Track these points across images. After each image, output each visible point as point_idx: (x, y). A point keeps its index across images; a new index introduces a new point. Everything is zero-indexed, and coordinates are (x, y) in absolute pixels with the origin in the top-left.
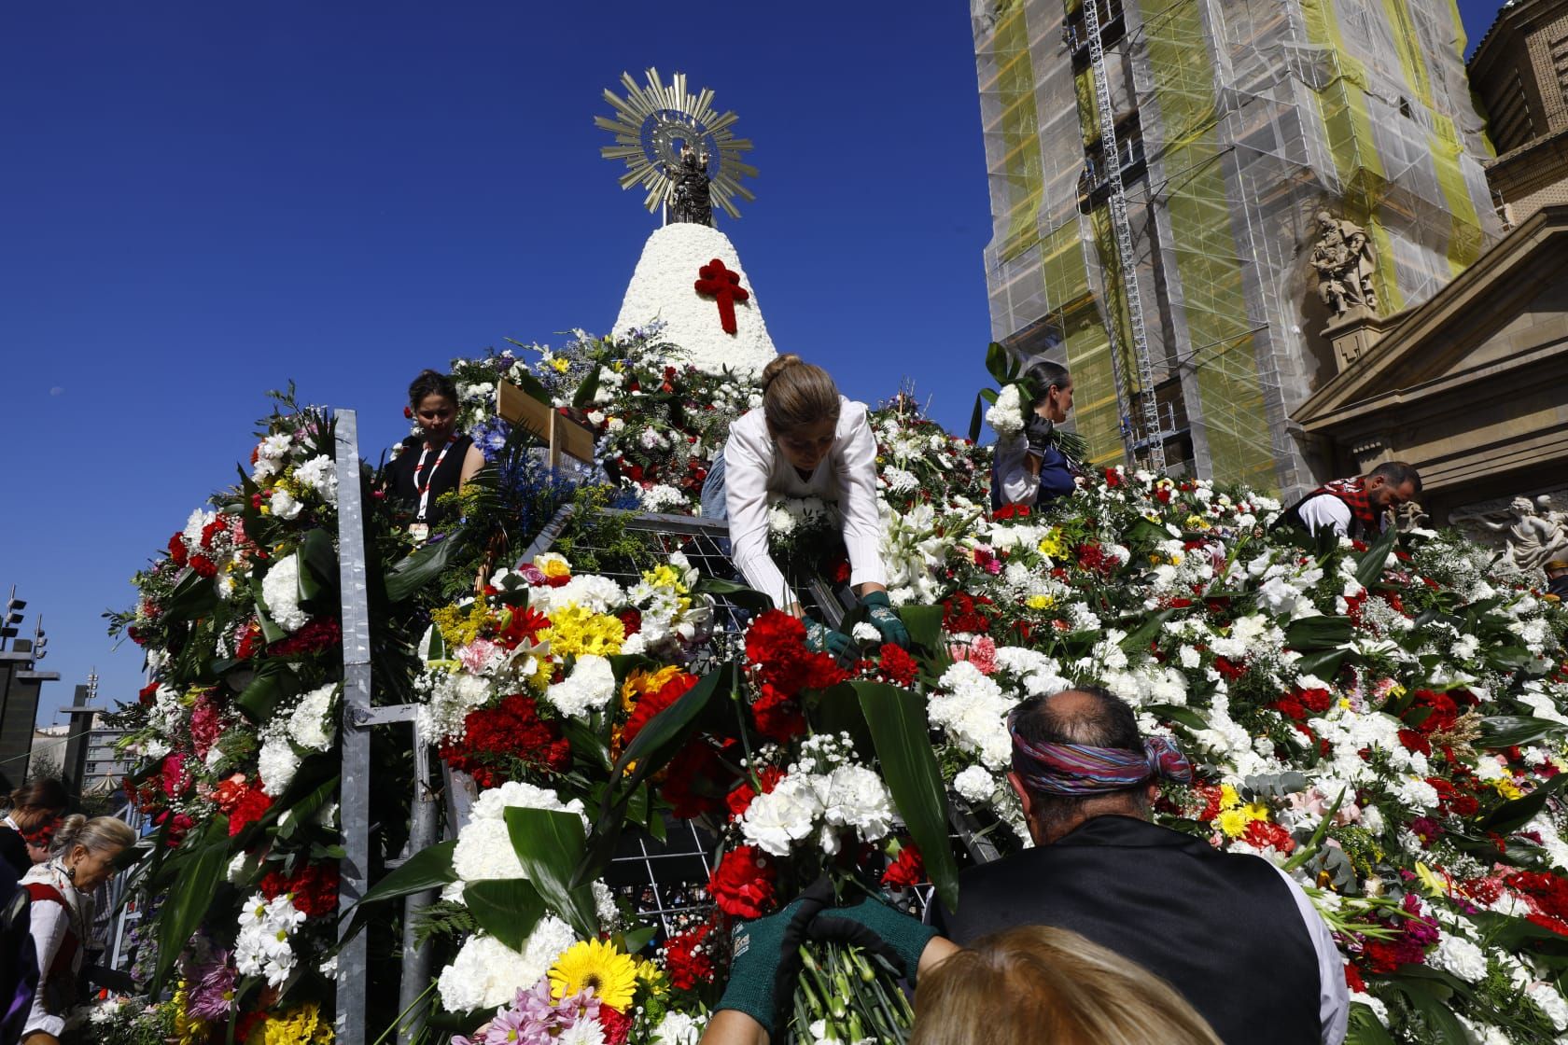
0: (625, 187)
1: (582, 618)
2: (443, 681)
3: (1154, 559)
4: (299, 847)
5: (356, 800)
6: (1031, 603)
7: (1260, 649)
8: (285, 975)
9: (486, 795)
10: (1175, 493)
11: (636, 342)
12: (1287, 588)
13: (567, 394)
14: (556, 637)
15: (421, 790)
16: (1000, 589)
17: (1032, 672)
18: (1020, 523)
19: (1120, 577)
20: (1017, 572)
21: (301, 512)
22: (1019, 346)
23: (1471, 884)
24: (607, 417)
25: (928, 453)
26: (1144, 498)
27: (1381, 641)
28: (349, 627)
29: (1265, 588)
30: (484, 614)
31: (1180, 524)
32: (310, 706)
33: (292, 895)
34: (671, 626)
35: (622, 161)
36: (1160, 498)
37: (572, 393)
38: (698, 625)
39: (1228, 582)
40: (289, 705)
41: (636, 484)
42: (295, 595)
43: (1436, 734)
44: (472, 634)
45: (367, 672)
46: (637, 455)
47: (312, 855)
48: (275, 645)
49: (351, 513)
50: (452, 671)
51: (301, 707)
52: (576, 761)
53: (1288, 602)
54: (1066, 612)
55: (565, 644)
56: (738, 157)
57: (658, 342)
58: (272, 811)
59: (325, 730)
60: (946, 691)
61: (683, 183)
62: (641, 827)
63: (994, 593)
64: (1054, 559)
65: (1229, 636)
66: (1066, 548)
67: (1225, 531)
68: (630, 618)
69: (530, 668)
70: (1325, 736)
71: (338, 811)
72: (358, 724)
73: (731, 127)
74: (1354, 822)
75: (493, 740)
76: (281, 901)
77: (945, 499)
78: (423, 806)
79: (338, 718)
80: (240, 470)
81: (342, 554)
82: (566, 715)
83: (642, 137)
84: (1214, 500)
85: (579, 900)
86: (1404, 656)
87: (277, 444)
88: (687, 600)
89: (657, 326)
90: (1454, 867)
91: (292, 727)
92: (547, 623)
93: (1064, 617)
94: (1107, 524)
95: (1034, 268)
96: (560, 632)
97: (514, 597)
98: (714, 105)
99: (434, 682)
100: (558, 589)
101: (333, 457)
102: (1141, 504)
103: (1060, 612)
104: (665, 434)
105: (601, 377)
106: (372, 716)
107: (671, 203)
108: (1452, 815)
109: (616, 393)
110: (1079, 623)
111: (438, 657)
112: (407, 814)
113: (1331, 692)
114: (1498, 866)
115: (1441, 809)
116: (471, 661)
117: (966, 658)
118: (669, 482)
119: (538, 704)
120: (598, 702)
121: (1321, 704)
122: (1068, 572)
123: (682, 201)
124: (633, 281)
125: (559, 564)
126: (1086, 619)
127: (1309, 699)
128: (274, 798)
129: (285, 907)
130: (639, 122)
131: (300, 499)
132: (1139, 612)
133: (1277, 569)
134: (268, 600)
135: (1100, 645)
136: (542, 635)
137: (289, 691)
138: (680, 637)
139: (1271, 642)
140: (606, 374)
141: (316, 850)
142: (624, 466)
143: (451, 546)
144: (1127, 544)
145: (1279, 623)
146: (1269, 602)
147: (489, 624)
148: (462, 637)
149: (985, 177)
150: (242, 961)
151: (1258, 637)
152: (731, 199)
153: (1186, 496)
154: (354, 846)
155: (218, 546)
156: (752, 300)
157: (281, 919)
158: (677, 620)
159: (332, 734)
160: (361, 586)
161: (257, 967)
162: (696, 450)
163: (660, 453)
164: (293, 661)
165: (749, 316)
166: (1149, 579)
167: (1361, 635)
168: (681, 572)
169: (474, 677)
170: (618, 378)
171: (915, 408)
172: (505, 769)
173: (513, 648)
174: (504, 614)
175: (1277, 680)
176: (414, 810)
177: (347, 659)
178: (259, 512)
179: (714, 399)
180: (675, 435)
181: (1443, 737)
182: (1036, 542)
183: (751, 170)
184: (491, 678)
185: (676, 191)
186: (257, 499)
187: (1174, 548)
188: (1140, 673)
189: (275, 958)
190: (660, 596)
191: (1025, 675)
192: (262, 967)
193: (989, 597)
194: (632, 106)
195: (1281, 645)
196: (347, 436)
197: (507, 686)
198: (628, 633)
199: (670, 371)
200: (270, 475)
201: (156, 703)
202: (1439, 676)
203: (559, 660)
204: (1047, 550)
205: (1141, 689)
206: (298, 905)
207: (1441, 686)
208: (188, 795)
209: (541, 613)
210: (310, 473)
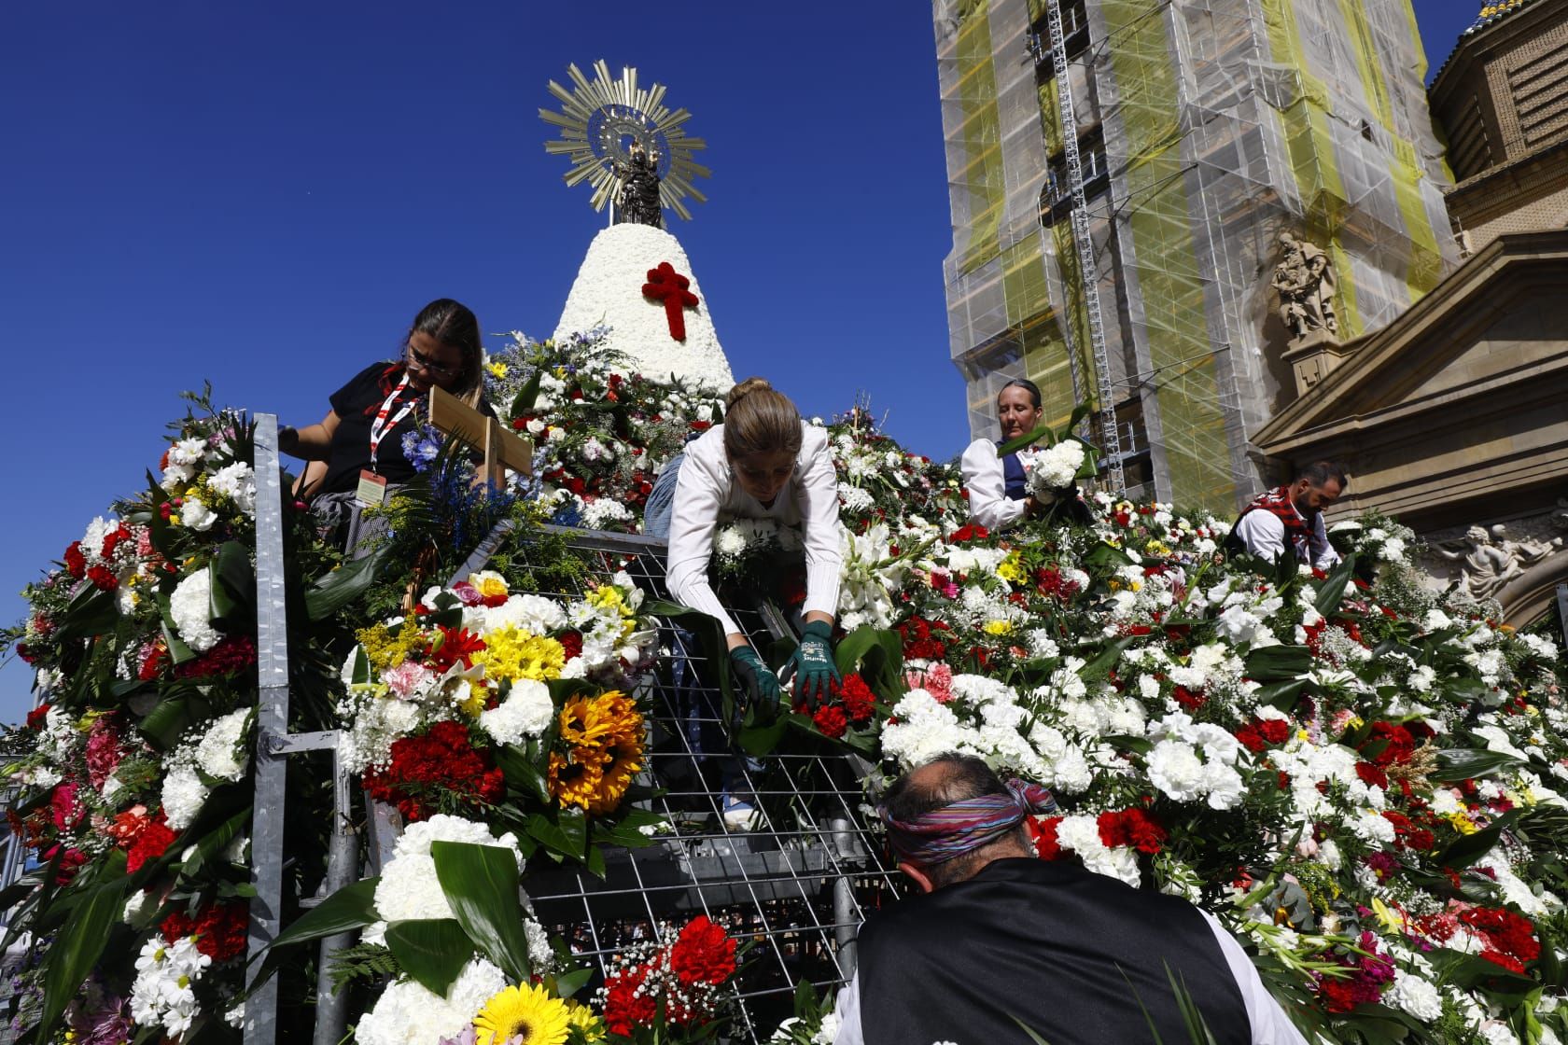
0: (570, 183)
1: (519, 640)
2: (368, 706)
3: (1113, 584)
4: (205, 885)
5: (269, 834)
6: (988, 628)
7: (1219, 678)
8: (186, 1024)
9: (412, 829)
10: (1134, 516)
11: (579, 347)
12: (1247, 616)
13: (505, 400)
14: (491, 660)
15: (341, 823)
16: (955, 614)
17: (989, 701)
18: (977, 545)
19: (1079, 603)
20: (974, 597)
21: (215, 523)
22: (978, 362)
23: (1427, 920)
24: (547, 425)
25: (883, 470)
26: (1103, 521)
27: (1339, 671)
28: (265, 648)
29: (1225, 616)
30: (413, 634)
31: (1141, 549)
32: (221, 732)
33: (196, 937)
34: (614, 649)
35: (567, 156)
36: (1119, 521)
37: (510, 400)
38: (643, 649)
39: (1188, 609)
40: (197, 731)
41: (577, 498)
42: (206, 612)
43: (1393, 767)
44: (400, 656)
45: (285, 697)
46: (579, 466)
47: (219, 893)
48: (182, 666)
49: (270, 525)
50: (378, 695)
51: (210, 734)
52: (510, 792)
53: (1248, 630)
54: (1024, 638)
55: (501, 667)
56: (690, 157)
57: (602, 348)
58: (176, 846)
59: (237, 758)
60: (900, 720)
61: (631, 182)
62: (579, 863)
63: (951, 618)
64: (1013, 584)
65: (1188, 665)
66: (1024, 572)
67: (1185, 557)
68: (571, 640)
69: (463, 692)
70: (1283, 768)
71: (249, 846)
72: (273, 752)
73: (683, 125)
74: (1311, 856)
75: (421, 769)
76: (184, 944)
77: (900, 518)
78: (343, 840)
79: (252, 745)
80: (150, 477)
81: (259, 569)
82: (500, 744)
83: (589, 133)
84: (1174, 524)
85: (510, 940)
86: (1362, 687)
87: (190, 449)
88: (632, 623)
89: (602, 332)
90: (1410, 903)
91: (200, 755)
92: (481, 646)
93: (1022, 644)
94: (1066, 548)
95: (995, 281)
96: (495, 655)
97: (447, 617)
98: (665, 102)
99: (358, 707)
100: (494, 610)
101: (251, 464)
102: (1100, 527)
103: (1018, 639)
104: (609, 445)
105: (542, 384)
106: (289, 743)
107: (618, 202)
108: (1408, 849)
109: (557, 401)
110: (1037, 650)
111: (363, 681)
112: (325, 849)
113: (1290, 723)
114: (1452, 902)
115: (1397, 843)
116: (399, 685)
117: (922, 685)
118: (612, 495)
119: (470, 732)
120: (535, 729)
121: (1280, 735)
122: (1026, 597)
123: (630, 200)
124: (577, 282)
125: (496, 584)
126: (1044, 645)
127: (1267, 730)
128: (179, 832)
129: (189, 949)
130: (586, 115)
131: (214, 510)
132: (1098, 639)
133: (1238, 597)
134: (176, 615)
135: (1058, 674)
136: (477, 658)
137: (198, 716)
138: (624, 661)
139: (1230, 672)
140: (546, 380)
141: (224, 889)
142: (565, 478)
143: (379, 561)
144: (1086, 569)
145: (1239, 651)
146: (1228, 631)
147: (420, 645)
148: (390, 659)
149: (945, 186)
150: (139, 1010)
151: (1217, 666)
152: (681, 200)
153: (1146, 520)
154: (267, 885)
155: (120, 557)
156: (702, 306)
157: (183, 964)
158: (620, 643)
159: (244, 763)
160: (280, 603)
161: (155, 1016)
162: (641, 462)
163: (603, 464)
164: (203, 684)
165: (698, 323)
166: (1108, 606)
167: (1319, 665)
168: (626, 593)
169: (402, 702)
170: (560, 385)
171: (870, 423)
172: (433, 800)
173: (444, 672)
174: (436, 635)
175: (1236, 711)
176: (333, 844)
177: (262, 682)
178: (168, 522)
179: (661, 409)
180: (619, 446)
181: (1399, 770)
182: (994, 565)
183: (704, 171)
184: (420, 704)
185: (624, 189)
186: (167, 508)
187: (1134, 573)
188: (1099, 702)
189: (175, 1006)
190: (603, 618)
191: (981, 704)
192: (161, 1016)
193: (946, 622)
194: (579, 100)
195: (1240, 674)
196: (267, 442)
197: (436, 711)
198: (568, 656)
199: (615, 380)
200: (180, 482)
201: (46, 727)
202: (1396, 708)
203: (493, 685)
204: (1005, 574)
205: (1100, 719)
206: (202, 948)
207: (1398, 718)
208: (81, 828)
209: (476, 635)
210: (226, 480)
